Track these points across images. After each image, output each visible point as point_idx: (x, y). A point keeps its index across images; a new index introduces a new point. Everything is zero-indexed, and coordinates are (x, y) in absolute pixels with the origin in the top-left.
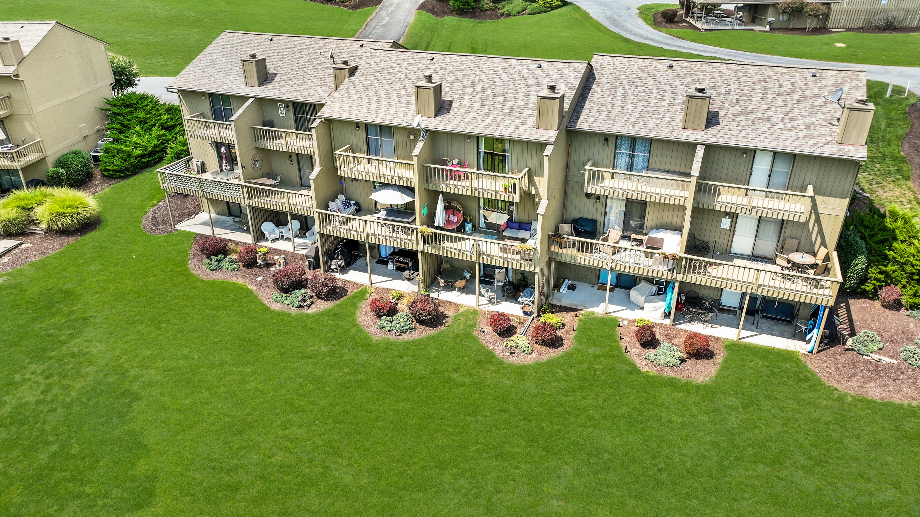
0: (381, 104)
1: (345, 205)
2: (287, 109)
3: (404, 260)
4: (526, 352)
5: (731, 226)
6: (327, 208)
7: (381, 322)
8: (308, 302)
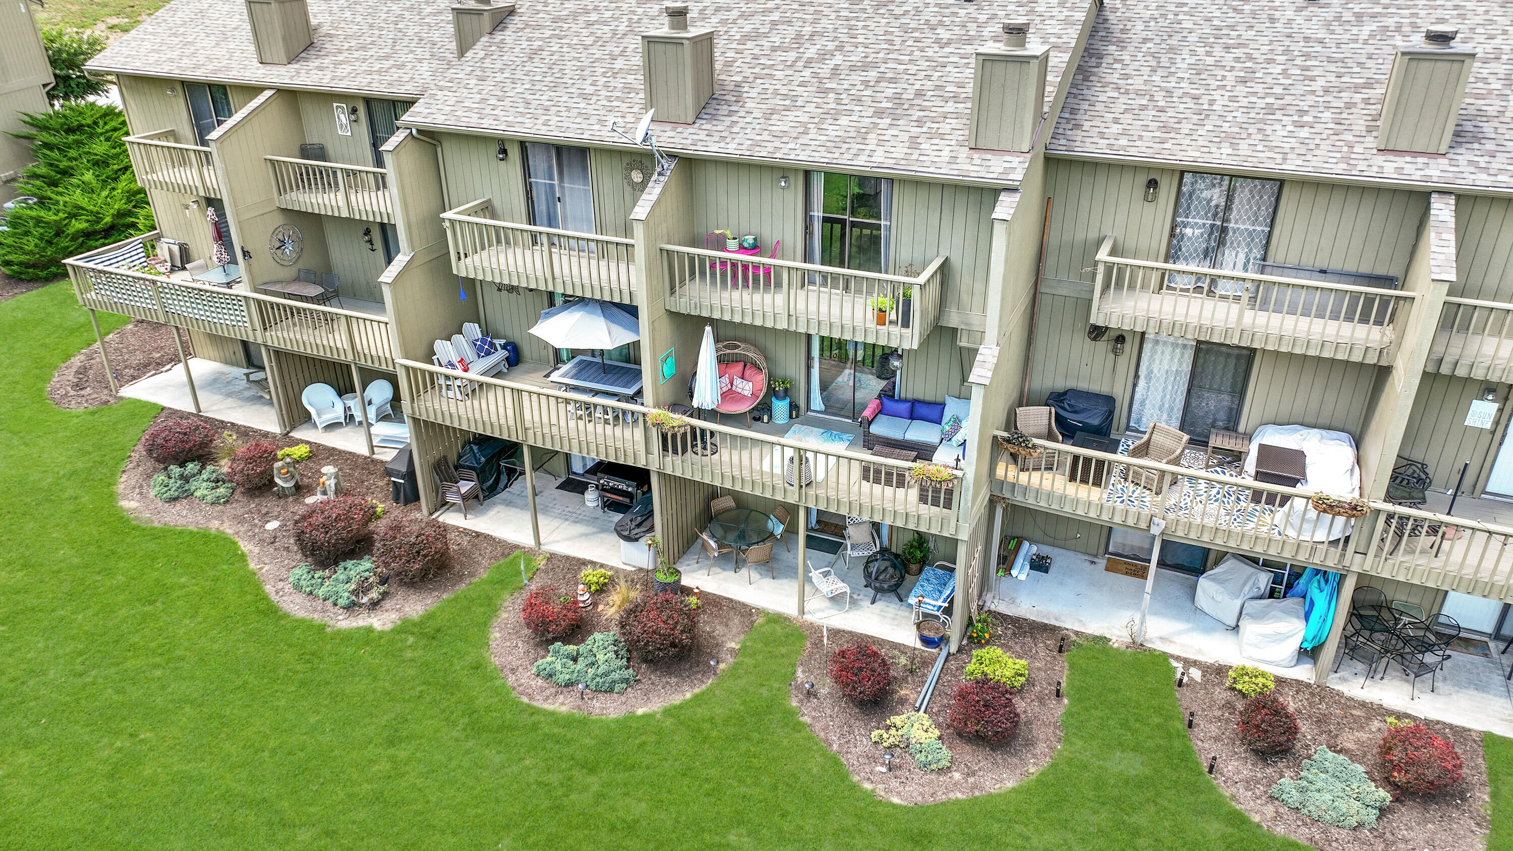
0: (561, 91)
1: (480, 349)
2: (353, 117)
3: (622, 486)
4: (934, 767)
5: (1497, 423)
6: (429, 356)
7: (549, 659)
8: (374, 594)
